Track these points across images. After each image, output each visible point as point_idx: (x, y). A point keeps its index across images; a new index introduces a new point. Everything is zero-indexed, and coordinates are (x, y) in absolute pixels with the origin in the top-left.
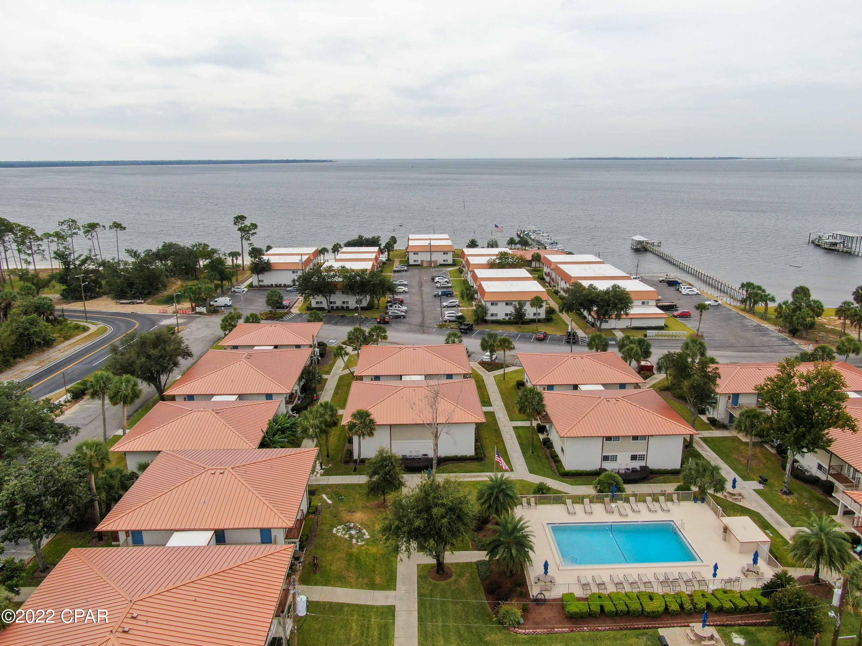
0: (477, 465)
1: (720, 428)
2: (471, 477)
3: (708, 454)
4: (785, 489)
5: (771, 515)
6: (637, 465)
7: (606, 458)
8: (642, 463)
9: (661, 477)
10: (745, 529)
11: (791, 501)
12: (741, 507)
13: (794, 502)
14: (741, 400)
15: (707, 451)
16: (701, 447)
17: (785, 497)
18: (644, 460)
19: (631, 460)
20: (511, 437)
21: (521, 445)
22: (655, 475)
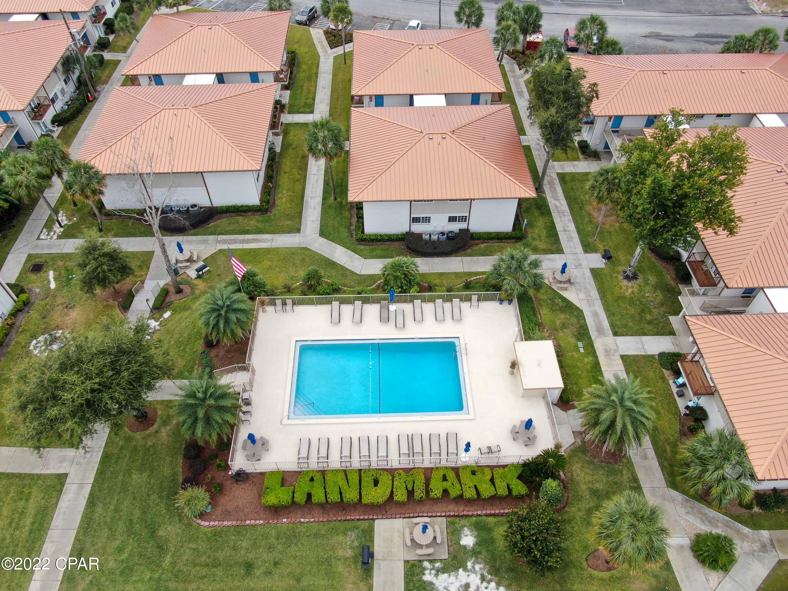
0: (258, 221)
1: (590, 156)
2: (243, 242)
3: (558, 204)
4: (628, 273)
5: (596, 315)
6: (456, 227)
7: (416, 220)
8: (463, 226)
9: (482, 246)
10: (539, 365)
11: (630, 291)
12: (564, 299)
13: (633, 292)
14: (624, 125)
15: (556, 199)
16: (554, 191)
17: (625, 282)
18: (465, 221)
19: (449, 221)
20: (318, 170)
21: (326, 183)
22: (476, 241)
